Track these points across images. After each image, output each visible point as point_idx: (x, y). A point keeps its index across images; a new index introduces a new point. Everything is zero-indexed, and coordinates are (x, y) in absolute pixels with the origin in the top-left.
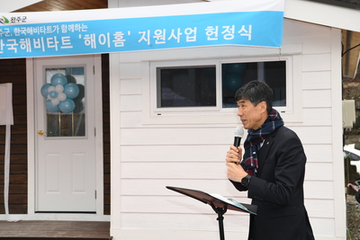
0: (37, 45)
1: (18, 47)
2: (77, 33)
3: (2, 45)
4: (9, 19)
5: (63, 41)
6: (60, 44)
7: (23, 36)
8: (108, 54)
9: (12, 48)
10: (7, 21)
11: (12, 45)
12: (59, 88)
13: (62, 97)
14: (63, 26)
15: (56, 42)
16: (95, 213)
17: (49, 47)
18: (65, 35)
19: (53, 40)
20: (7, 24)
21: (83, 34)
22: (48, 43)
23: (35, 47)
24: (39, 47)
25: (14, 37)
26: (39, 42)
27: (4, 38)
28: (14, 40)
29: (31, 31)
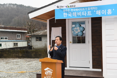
0: (79, 14)
1: (72, 15)
2: (94, 10)
3: (67, 14)
4: (70, 6)
5: (88, 13)
7: (74, 12)
8: (101, 17)
9: (70, 15)
10: (69, 7)
11: (70, 14)
12: (78, 28)
13: (79, 31)
14: (88, 8)
15: (86, 13)
16: (89, 68)
17: (83, 15)
18: (89, 11)
19: (85, 13)
20: (69, 8)
21: (96, 10)
22: (83, 13)
23: (78, 15)
24: (79, 15)
25: (71, 12)
26: (79, 13)
27: (67, 12)
28: (71, 13)
29: (77, 10)
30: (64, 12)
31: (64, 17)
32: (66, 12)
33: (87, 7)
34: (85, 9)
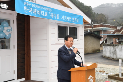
0: (38, 12)
1: (32, 12)
3: (27, 9)
6: (44, 14)
7: (34, 8)
9: (30, 12)
10: (30, 0)
11: (30, 10)
15: (44, 13)
16: (14, 80)
18: (46, 11)
19: (43, 12)
22: (42, 13)
23: (38, 13)
26: (39, 12)
27: (28, 6)
28: (32, 8)
29: (37, 6)
30: (25, 6)
31: (25, 12)
32: (26, 6)
33: (45, 7)
34: (43, 8)
